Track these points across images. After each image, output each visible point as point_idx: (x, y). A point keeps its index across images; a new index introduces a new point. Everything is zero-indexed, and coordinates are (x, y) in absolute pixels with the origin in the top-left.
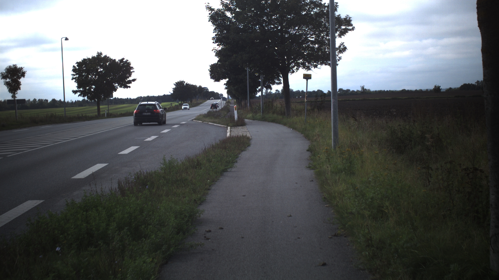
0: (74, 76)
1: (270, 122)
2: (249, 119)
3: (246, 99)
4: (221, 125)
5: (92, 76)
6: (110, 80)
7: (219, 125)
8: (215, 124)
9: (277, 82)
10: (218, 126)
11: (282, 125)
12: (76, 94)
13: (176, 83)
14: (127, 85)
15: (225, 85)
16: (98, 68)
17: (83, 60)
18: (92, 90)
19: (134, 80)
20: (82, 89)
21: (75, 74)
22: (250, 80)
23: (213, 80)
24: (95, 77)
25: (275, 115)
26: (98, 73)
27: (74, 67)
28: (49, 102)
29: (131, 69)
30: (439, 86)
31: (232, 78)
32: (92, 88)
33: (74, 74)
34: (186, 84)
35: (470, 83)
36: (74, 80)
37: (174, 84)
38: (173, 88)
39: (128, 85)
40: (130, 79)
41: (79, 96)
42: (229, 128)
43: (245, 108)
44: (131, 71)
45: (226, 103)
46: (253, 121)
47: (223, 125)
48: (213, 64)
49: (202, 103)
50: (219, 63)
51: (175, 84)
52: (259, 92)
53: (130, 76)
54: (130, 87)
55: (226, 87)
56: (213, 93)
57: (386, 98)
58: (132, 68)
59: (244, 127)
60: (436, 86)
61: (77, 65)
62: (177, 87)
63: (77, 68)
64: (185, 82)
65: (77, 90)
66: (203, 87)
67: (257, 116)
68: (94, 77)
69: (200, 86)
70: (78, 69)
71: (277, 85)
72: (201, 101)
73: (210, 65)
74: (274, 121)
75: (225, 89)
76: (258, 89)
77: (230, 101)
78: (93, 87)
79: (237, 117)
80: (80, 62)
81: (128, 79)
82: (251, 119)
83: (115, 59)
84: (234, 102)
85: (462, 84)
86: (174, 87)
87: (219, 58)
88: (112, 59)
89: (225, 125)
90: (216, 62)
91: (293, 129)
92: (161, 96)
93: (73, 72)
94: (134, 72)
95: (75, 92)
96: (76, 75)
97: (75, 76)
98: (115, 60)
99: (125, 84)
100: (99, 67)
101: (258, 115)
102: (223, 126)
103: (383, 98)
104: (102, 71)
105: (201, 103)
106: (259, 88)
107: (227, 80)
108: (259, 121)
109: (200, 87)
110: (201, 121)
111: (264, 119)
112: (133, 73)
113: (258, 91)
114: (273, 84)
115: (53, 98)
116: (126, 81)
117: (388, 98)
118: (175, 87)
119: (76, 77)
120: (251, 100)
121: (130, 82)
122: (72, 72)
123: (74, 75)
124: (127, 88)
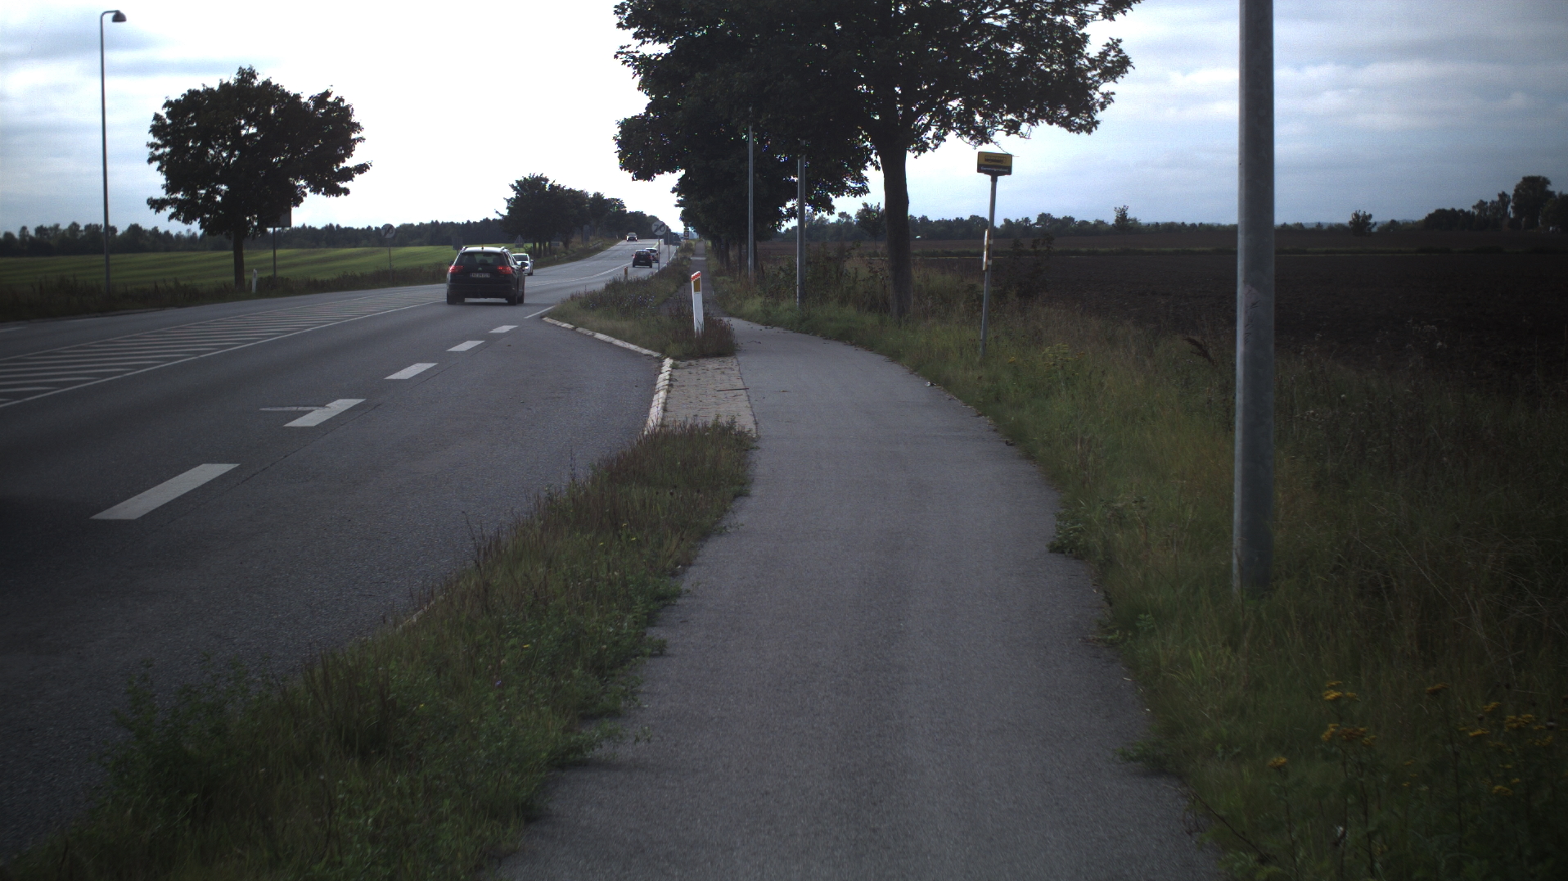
0: (157, 149)
1: (830, 338)
2: (750, 318)
3: (743, 239)
4: (639, 349)
5: (220, 152)
6: (279, 166)
7: (632, 347)
8: (618, 342)
9: (853, 185)
10: (628, 350)
11: (883, 357)
12: (162, 212)
13: (517, 182)
14: (338, 183)
15: (676, 194)
16: (240, 123)
17: (187, 93)
18: (219, 198)
19: (362, 168)
20: (182, 195)
21: (159, 142)
22: (757, 175)
23: (628, 175)
24: (230, 156)
25: (850, 311)
26: (239, 142)
27: (157, 117)
28: (119, 233)
29: (354, 131)
30: (1367, 214)
31: (694, 170)
32: (219, 192)
33: (156, 144)
34: (551, 185)
35: (1457, 209)
36: (157, 164)
37: (512, 186)
38: (509, 198)
39: (342, 185)
40: (350, 163)
41: (171, 217)
42: (668, 362)
43: (740, 273)
44: (354, 136)
45: (682, 250)
46: (763, 327)
47: (646, 348)
48: (629, 117)
49: (601, 251)
50: (652, 115)
51: (516, 185)
52: (787, 221)
53: (349, 153)
54: (346, 192)
55: (680, 198)
56: (639, 217)
57: (1197, 249)
58: (356, 127)
59: (729, 359)
60: (1357, 215)
61: (168, 113)
62: (521, 194)
63: (168, 121)
64: (546, 180)
65: (166, 197)
66: (606, 197)
67: (781, 308)
68: (224, 155)
69: (598, 194)
70: (170, 125)
71: (851, 197)
72: (600, 244)
73: (622, 119)
74: (846, 336)
75: (676, 206)
76: (784, 210)
77: (691, 245)
78: (222, 190)
79: (701, 320)
80: (176, 100)
81: (342, 165)
82: (758, 322)
83: (296, 93)
84: (706, 247)
85: (1432, 211)
86: (513, 194)
87: (651, 99)
88: (288, 94)
89: (654, 350)
90: (643, 111)
91: (932, 385)
92: (475, 223)
93: (154, 136)
94: (364, 139)
95: (157, 205)
96: (164, 146)
97: (161, 151)
98: (297, 97)
99: (331, 182)
100: (243, 122)
101: (784, 305)
102: (646, 351)
103: (1187, 249)
104: (253, 134)
105: (599, 250)
106: (789, 205)
107: (681, 173)
108: (790, 333)
109: (598, 197)
110: (571, 324)
111: (806, 326)
112: (358, 146)
113: (785, 216)
114: (839, 193)
115: (133, 223)
116: (336, 170)
117: (1201, 249)
118: (517, 197)
119: (163, 154)
120: (758, 242)
121: (348, 175)
122: (151, 135)
123: (157, 147)
124: (337, 196)
